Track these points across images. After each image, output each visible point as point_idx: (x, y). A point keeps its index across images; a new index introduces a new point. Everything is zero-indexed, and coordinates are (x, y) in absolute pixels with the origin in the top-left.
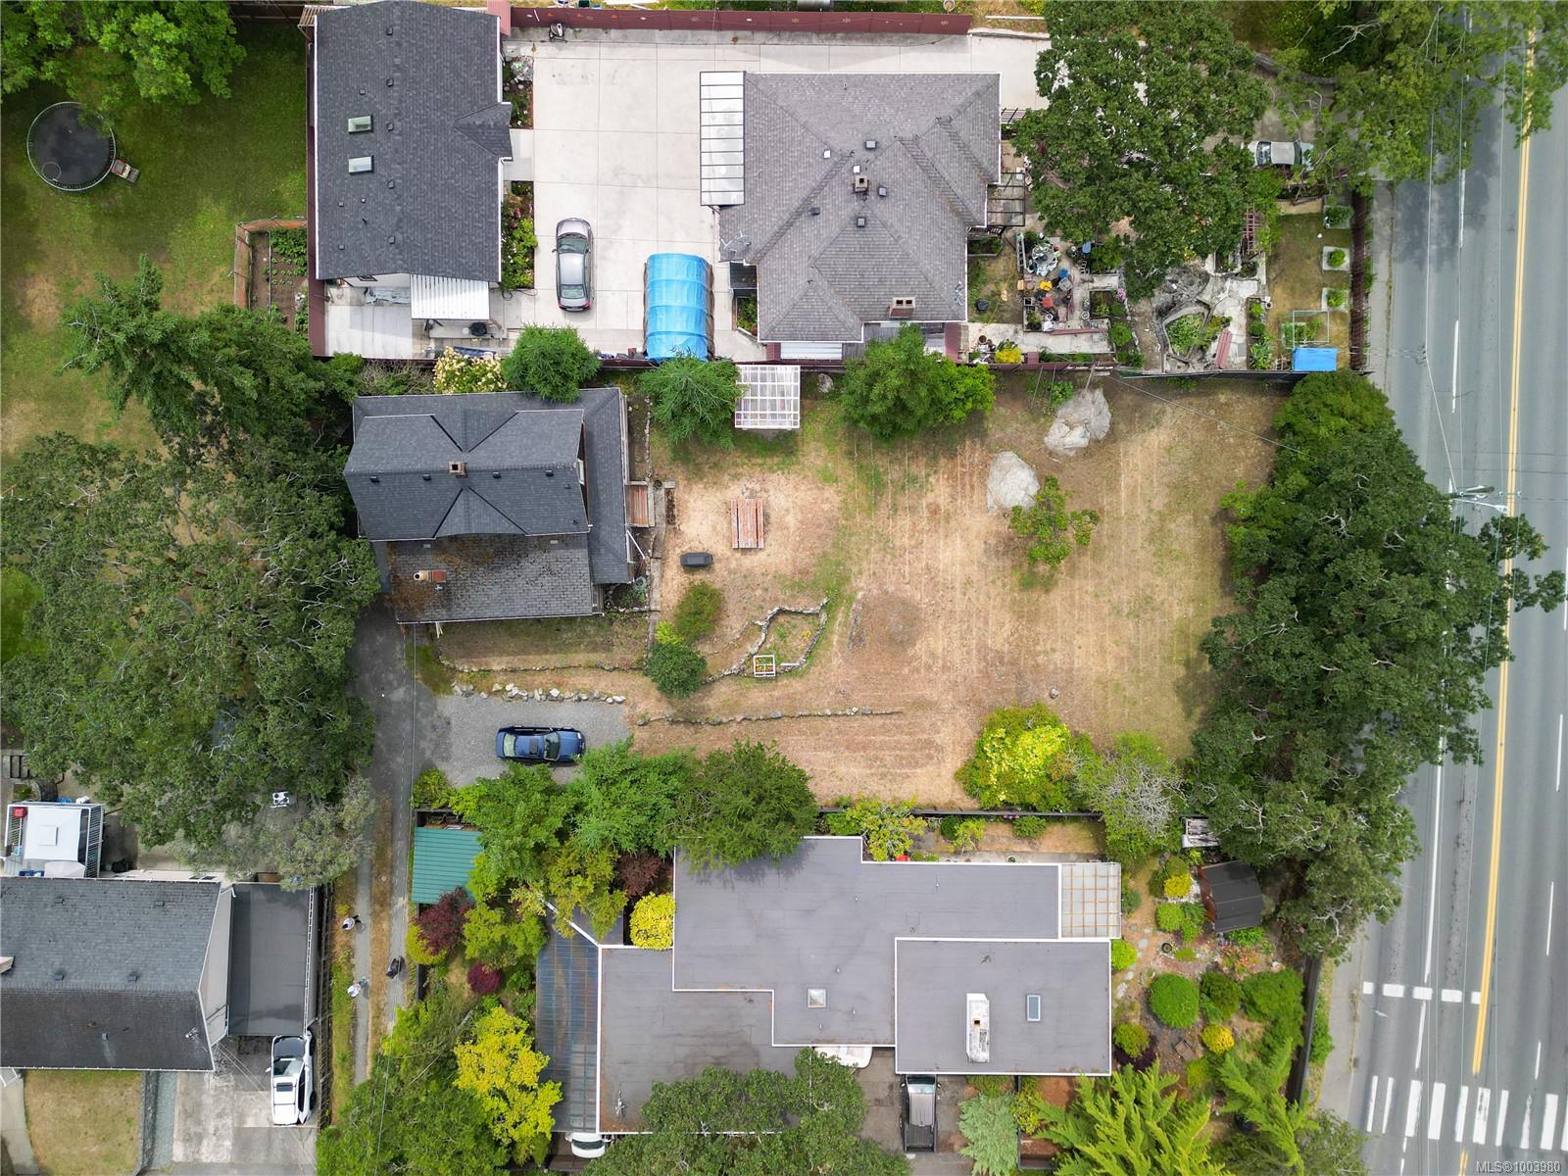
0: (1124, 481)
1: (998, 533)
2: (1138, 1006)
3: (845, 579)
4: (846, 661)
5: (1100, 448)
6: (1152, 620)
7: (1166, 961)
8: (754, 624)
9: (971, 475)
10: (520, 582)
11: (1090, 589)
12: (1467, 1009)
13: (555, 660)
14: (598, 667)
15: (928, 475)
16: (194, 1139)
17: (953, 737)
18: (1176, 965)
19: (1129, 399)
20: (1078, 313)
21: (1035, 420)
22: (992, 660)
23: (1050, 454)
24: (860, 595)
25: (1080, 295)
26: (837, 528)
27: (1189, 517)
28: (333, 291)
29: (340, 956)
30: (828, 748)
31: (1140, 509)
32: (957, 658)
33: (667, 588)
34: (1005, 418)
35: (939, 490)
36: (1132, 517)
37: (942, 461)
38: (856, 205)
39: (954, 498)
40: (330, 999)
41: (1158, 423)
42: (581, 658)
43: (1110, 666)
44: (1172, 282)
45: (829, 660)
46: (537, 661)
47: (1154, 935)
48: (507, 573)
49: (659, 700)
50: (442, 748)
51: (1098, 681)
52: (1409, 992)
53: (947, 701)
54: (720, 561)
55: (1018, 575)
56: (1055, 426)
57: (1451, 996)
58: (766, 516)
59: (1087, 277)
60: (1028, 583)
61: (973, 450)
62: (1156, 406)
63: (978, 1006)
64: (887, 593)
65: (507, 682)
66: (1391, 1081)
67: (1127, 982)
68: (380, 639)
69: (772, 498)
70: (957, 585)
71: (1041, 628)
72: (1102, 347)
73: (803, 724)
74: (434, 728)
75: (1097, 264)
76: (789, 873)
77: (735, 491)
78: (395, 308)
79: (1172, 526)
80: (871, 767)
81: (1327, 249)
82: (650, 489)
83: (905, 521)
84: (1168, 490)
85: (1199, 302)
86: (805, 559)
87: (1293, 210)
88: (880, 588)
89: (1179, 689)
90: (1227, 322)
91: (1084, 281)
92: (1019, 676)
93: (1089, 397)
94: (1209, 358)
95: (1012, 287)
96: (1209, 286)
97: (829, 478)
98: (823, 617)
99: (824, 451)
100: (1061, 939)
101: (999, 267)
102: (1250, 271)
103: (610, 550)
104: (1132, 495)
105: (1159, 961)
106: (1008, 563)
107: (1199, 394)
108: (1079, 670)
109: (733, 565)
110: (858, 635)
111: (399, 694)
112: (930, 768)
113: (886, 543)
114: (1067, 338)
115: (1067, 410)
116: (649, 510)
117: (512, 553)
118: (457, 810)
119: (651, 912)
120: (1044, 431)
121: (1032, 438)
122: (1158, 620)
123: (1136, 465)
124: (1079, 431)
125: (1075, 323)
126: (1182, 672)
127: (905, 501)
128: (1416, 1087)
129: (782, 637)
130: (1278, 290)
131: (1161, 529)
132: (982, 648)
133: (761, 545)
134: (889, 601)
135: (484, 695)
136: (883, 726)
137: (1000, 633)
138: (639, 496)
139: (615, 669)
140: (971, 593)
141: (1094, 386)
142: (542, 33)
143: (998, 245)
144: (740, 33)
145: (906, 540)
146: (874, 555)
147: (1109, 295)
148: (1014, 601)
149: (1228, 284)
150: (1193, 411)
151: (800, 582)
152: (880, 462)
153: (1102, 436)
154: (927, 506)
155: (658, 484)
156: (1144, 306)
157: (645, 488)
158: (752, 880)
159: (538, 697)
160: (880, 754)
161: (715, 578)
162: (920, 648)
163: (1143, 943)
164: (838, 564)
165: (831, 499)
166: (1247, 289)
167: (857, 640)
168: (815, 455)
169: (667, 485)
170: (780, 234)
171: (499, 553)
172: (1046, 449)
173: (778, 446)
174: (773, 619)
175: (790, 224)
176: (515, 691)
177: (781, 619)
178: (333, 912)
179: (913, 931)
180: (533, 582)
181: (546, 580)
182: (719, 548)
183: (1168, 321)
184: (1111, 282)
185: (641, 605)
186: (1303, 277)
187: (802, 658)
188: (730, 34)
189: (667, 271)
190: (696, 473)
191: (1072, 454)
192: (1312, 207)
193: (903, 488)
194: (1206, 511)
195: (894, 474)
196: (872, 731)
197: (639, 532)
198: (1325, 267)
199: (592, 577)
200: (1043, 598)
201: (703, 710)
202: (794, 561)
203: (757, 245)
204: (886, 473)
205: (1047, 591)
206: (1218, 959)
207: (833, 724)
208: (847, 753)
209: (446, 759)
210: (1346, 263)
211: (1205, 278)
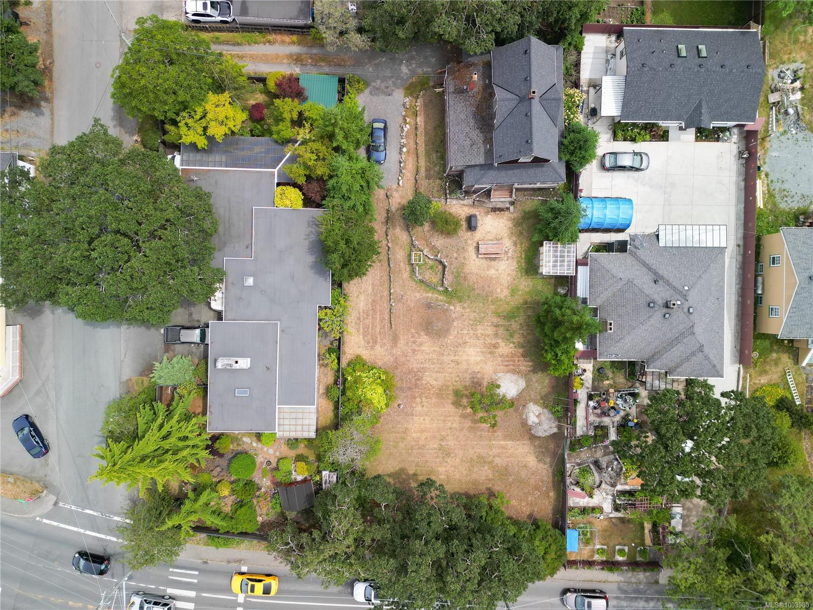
0: (510, 443)
1: (483, 379)
2: (239, 448)
3: (460, 300)
4: (418, 300)
5: (527, 432)
6: (438, 457)
7: (262, 463)
8: (439, 252)
9: (513, 365)
10: (468, 129)
11: (454, 425)
13: (422, 150)
14: (417, 172)
15: (514, 343)
17: (379, 354)
18: (260, 468)
19: (552, 446)
20: (598, 420)
21: (542, 398)
22: (417, 375)
23: (524, 406)
24: (452, 308)
25: (606, 421)
26: (487, 296)
27: (491, 476)
28: (613, 38)
29: (271, 37)
30: (373, 291)
31: (495, 451)
32: (420, 357)
33: (459, 207)
34: (542, 383)
35: (506, 348)
36: (490, 447)
37: (521, 350)
38: (661, 302)
39: (501, 356)
40: (249, 32)
41: (539, 461)
42: (422, 163)
43: (414, 435)
44: (612, 468)
45: (419, 292)
46: (421, 140)
47: (275, 457)
48: (472, 122)
49: (399, 204)
50: (376, 91)
51: (406, 429)
53: (397, 352)
54: (472, 235)
55: (461, 389)
56: (539, 408)
58: (495, 259)
59: (616, 424)
60: (457, 393)
61: (527, 366)
62: (548, 460)
63: (244, 363)
64: (453, 321)
65: (411, 125)
66: (196, 581)
67: (251, 443)
68: (433, 60)
69: (504, 262)
70: (457, 357)
71: (434, 400)
72: (579, 432)
73: (386, 278)
74: (387, 87)
75: (622, 429)
76: (312, 267)
77: (508, 243)
78: (605, 70)
79: (486, 468)
80: (364, 312)
81: (626, 549)
82: (510, 199)
83: (490, 331)
84: (504, 465)
85: (601, 482)
86: (472, 279)
87: (646, 531)
88: (456, 318)
89: (402, 470)
90: (591, 496)
91: (613, 423)
92: (410, 389)
93: (554, 425)
94: (573, 487)
95: (611, 386)
96: (609, 488)
97: (513, 292)
98: (441, 289)
99: (527, 290)
100: (277, 406)
101: (621, 379)
102: (616, 508)
103: (482, 176)
104: (503, 448)
105: (262, 459)
106: (468, 384)
107: (554, 482)
108: (413, 419)
109: (470, 242)
110: (431, 307)
111: (404, 69)
112: (363, 343)
113: (480, 321)
114: (584, 414)
115: (547, 415)
116: (499, 198)
117: (483, 125)
118: (346, 98)
119: (294, 196)
120: (536, 403)
121: (532, 396)
122: (438, 460)
123: (517, 449)
124: (536, 420)
125: (592, 418)
126: (411, 472)
127: (501, 331)
128: (192, 594)
129: (431, 268)
130: (606, 523)
131: (484, 462)
132: (424, 370)
133: (480, 256)
134: (449, 323)
135: (404, 113)
136: (384, 319)
137: (431, 379)
138: (507, 193)
139: (416, 181)
140: (453, 365)
141: (559, 427)
142: (743, 148)
143: (632, 378)
144: (742, 248)
145: (480, 331)
146: (472, 316)
147: (606, 435)
148: (448, 386)
149: (610, 497)
150: (545, 478)
151: (460, 276)
152: (521, 319)
153: (533, 432)
154: (498, 343)
155: (512, 203)
156: (599, 454)
157: (511, 196)
158: (309, 249)
159: (402, 141)
160: (370, 317)
161: (463, 233)
162: (424, 338)
163: (271, 451)
164: (468, 297)
165: (502, 293)
166: (607, 507)
167: (429, 306)
168: (526, 285)
169: (512, 208)
170: (645, 264)
171: (483, 119)
172: (527, 404)
173: (531, 265)
174: (441, 262)
175: (650, 269)
176: (406, 129)
177: (440, 267)
178: (292, 34)
179: (282, 331)
180: (467, 135)
181: (468, 142)
182: (478, 234)
183: (592, 467)
184: (613, 436)
185: (450, 194)
186: (613, 536)
187: (420, 277)
188: (741, 243)
189: (624, 207)
190: (517, 223)
191: (524, 417)
192: (648, 540)
193: (507, 330)
194: (494, 485)
195: (515, 325)
196: (382, 313)
197: (488, 193)
198: (618, 547)
199: (468, 166)
200: (450, 401)
201: (394, 226)
202: (471, 273)
203: (639, 253)
204: (516, 321)
205: (453, 404)
206: (263, 490)
207: (386, 293)
208: (370, 300)
209: (371, 94)
210: (619, 558)
211: (613, 485)
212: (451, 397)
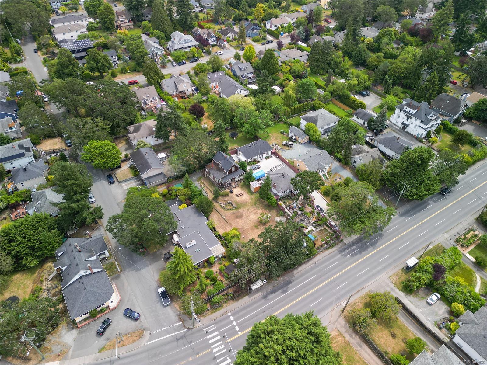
3: (240, 208)
4: (230, 214)
8: (228, 201)
12: (236, 332)
13: (209, 187)
14: (211, 191)
15: (260, 209)
16: (126, 185)
17: (228, 230)
20: (293, 211)
21: (276, 215)
22: (243, 228)
24: (240, 211)
25: (295, 210)
26: (246, 203)
32: (240, 224)
33: (226, 191)
34: (274, 212)
35: (259, 211)
37: (263, 209)
38: (281, 176)
44: (306, 219)
45: (229, 212)
48: (217, 172)
52: (233, 321)
55: (256, 225)
56: (278, 217)
57: (237, 328)
58: (242, 195)
63: (194, 242)
64: (242, 213)
65: (203, 185)
66: (215, 328)
69: (245, 194)
70: (249, 219)
72: (291, 215)
73: (218, 214)
77: (243, 191)
80: (218, 224)
81: (328, 236)
83: (253, 210)
85: (306, 224)
86: (240, 202)
87: (328, 230)
90: (307, 228)
91: (297, 210)
92: (243, 232)
93: (284, 218)
95: (289, 204)
97: (252, 199)
98: (234, 208)
100: (210, 249)
101: (290, 201)
102: (315, 227)
106: (256, 223)
109: (233, 195)
111: (194, 178)
112: (223, 230)
113: (248, 209)
114: (288, 211)
115: (281, 217)
116: (233, 185)
117: (220, 170)
120: (276, 217)
121: (274, 216)
124: (279, 220)
125: (291, 211)
127: (255, 208)
128: (217, 333)
129: (228, 205)
132: (243, 226)
133: (238, 196)
135: (200, 184)
136: (224, 222)
137: (246, 227)
139: (212, 193)
140: (250, 221)
141: (286, 218)
142: (276, 157)
145: (250, 211)
146: (246, 209)
148: (252, 226)
149: (312, 226)
151: (236, 203)
154: (256, 211)
156: (300, 218)
157: (236, 184)
158: (195, 214)
160: (220, 224)
161: (231, 194)
162: (238, 220)
163: (215, 269)
164: (242, 206)
165: (249, 201)
167: (234, 213)
168: (253, 196)
169: (238, 185)
172: (274, 218)
173: (251, 193)
174: (230, 203)
179: (199, 232)
181: (219, 175)
182: (234, 193)
183: (301, 222)
185: (222, 190)
186: (322, 235)
187: (227, 209)
189: (262, 172)
190: (241, 187)
191: (276, 221)
192: (331, 232)
193: (257, 207)
195: (258, 205)
198: (326, 238)
199: (222, 179)
207: (221, 217)
210: (328, 240)
211: (310, 223)
212: (255, 228)
